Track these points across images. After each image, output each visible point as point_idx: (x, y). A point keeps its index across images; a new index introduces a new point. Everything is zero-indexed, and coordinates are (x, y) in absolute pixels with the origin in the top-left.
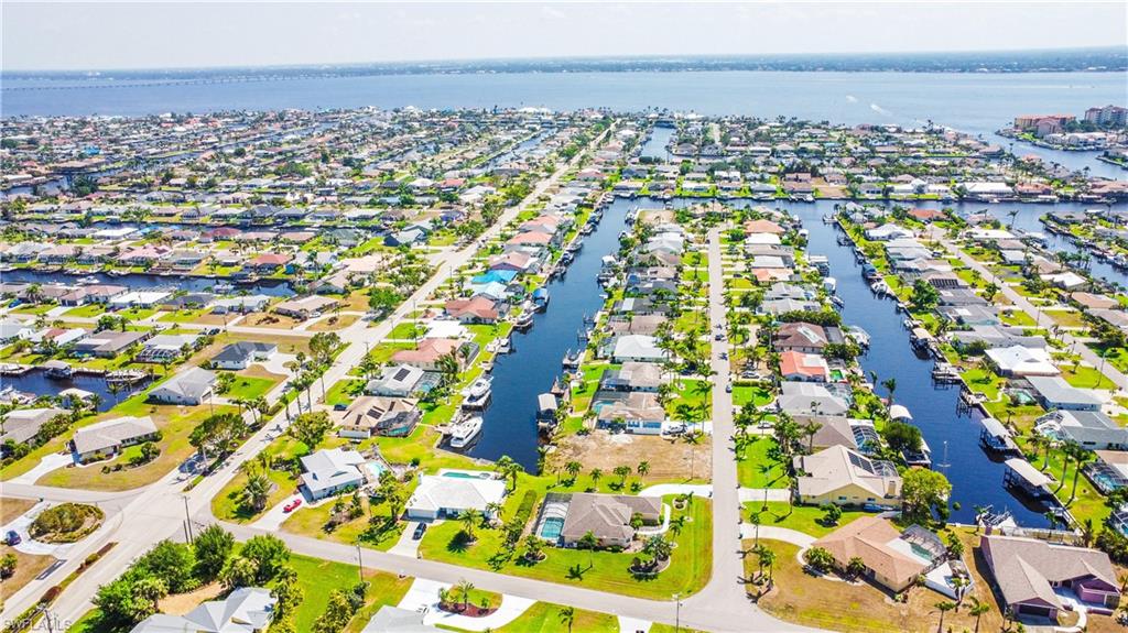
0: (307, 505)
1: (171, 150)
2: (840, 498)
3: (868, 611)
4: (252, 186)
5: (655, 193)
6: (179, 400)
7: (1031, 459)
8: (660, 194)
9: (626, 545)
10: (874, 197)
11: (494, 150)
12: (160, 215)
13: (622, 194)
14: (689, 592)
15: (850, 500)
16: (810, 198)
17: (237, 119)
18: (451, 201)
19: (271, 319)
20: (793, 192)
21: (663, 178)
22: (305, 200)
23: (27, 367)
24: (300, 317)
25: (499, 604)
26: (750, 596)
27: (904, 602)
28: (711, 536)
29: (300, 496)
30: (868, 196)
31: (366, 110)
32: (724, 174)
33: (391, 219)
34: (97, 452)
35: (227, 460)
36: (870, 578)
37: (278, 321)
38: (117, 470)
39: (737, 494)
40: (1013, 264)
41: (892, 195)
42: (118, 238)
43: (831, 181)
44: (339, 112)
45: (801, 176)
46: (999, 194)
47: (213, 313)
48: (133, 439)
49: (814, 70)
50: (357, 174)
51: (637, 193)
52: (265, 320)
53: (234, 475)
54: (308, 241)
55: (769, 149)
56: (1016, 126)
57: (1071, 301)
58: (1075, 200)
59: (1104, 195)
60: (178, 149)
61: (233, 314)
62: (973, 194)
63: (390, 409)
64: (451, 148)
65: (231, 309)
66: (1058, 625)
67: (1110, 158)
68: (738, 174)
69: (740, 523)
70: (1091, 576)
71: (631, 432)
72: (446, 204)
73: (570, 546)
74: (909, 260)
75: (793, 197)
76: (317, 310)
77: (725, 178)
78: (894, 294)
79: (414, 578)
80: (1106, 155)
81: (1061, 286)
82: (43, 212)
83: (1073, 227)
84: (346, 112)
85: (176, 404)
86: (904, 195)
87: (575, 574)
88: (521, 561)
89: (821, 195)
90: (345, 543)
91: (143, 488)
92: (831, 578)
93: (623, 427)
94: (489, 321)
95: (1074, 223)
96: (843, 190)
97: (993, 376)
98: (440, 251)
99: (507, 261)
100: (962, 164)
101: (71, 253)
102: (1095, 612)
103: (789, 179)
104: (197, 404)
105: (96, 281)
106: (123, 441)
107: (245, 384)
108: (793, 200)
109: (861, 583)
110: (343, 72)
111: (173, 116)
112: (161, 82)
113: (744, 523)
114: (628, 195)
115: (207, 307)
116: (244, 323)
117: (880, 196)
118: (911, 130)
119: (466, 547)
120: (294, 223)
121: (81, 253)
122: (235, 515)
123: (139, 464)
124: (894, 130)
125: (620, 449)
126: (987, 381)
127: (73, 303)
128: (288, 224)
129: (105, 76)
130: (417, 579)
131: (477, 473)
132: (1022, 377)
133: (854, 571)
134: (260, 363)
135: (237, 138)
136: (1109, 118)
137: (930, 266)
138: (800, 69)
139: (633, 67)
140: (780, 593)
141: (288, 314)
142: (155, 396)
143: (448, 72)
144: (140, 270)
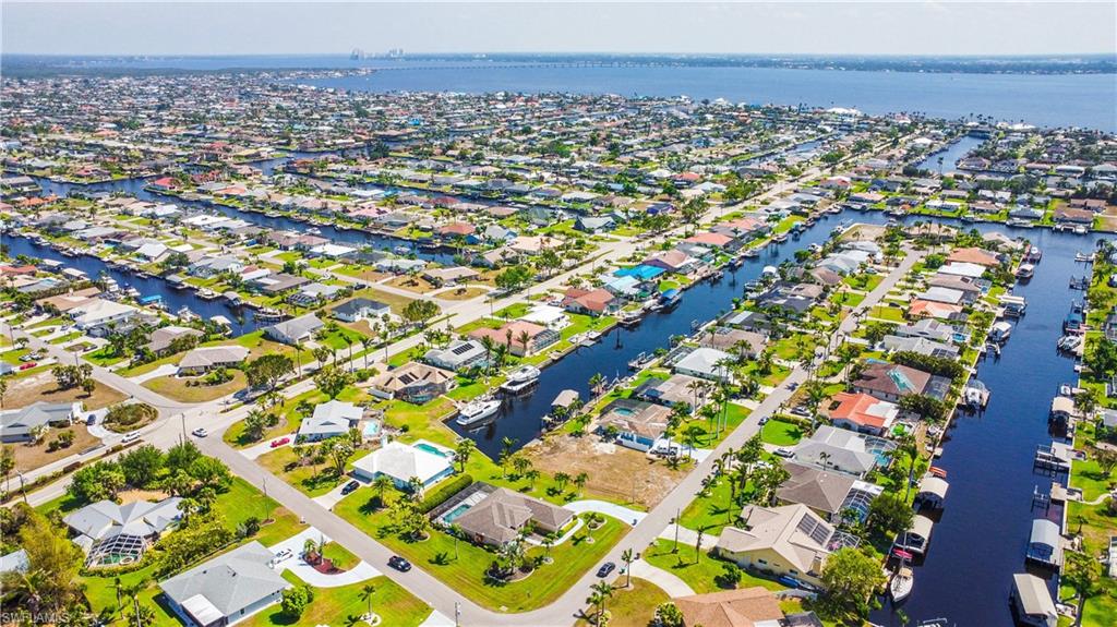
0: (291, 445)
1: (477, 125)
2: (760, 561)
4: (511, 162)
5: (891, 208)
8: (895, 210)
11: (763, 149)
12: (415, 181)
13: (854, 206)
14: (521, 609)
15: (769, 566)
17: (557, 100)
18: (670, 195)
19: (413, 282)
20: (1064, 221)
21: (913, 192)
22: (542, 178)
23: (217, 294)
24: (437, 284)
25: (351, 568)
29: (293, 436)
32: (989, 194)
33: (602, 205)
34: (195, 369)
37: (417, 284)
38: (195, 386)
39: (663, 529)
42: (365, 198)
44: (651, 100)
45: (1093, 203)
47: (374, 270)
48: (223, 364)
50: (612, 159)
51: (869, 206)
52: (408, 282)
54: (509, 216)
55: (1082, 169)
60: (483, 124)
61: (390, 273)
63: (424, 379)
64: (725, 143)
65: (391, 269)
68: (1008, 195)
71: (619, 443)
72: (666, 196)
75: (1058, 227)
76: (455, 280)
77: (990, 199)
79: (309, 526)
82: (335, 171)
84: (659, 100)
85: (279, 341)
87: (438, 561)
88: (405, 536)
89: (1101, 227)
90: (290, 483)
93: (616, 437)
94: (594, 313)
98: (619, 240)
99: (663, 259)
101: (319, 207)
103: (1074, 206)
105: (318, 232)
106: (215, 364)
107: (340, 335)
108: (1057, 231)
110: (692, 62)
111: (506, 95)
112: (525, 64)
113: (641, 559)
114: (859, 207)
115: (374, 265)
116: (390, 282)
119: (373, 511)
120: (513, 199)
121: (326, 208)
122: (237, 440)
123: (210, 385)
125: (595, 458)
127: (286, 248)
128: (507, 199)
129: (489, 57)
130: (312, 528)
134: (367, 319)
135: (539, 117)
139: (1004, 69)
141: (431, 280)
142: (272, 333)
143: (795, 67)
144: (359, 227)
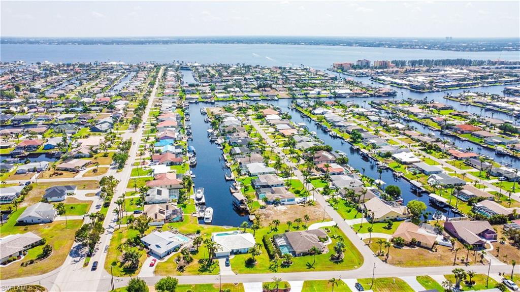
0: (159, 261)
2: (387, 217)
3: (427, 257)
5: (207, 100)
6: (40, 221)
7: (434, 193)
8: (209, 100)
9: (322, 250)
10: (302, 97)
13: (192, 101)
14: (359, 264)
15: (391, 218)
16: (276, 98)
18: (112, 109)
19: (57, 173)
20: (267, 96)
21: (205, 93)
24: (75, 171)
26: (383, 261)
27: (436, 251)
28: (350, 241)
29: (152, 258)
30: (299, 96)
31: (18, 63)
32: (232, 90)
33: (85, 119)
34: (11, 256)
35: (96, 247)
36: (419, 244)
37: (62, 174)
38: (31, 263)
39: (346, 223)
40: (374, 121)
41: (309, 96)
43: (280, 91)
45: (266, 89)
46: (349, 94)
47: (17, 173)
48: (29, 246)
49: (233, 43)
50: (43, 97)
52: (54, 174)
53: (106, 254)
54: (44, 132)
56: (334, 67)
57: (404, 134)
58: (375, 96)
59: (384, 93)
62: (339, 94)
63: (167, 209)
65: (29, 171)
66: (486, 249)
67: (374, 79)
68: (238, 89)
69: (357, 233)
70: (488, 230)
71: (283, 204)
73: (299, 255)
74: (338, 122)
75: (268, 98)
76: (82, 166)
77: (233, 92)
78: (341, 136)
79: (242, 284)
80: (372, 78)
81: (397, 128)
83: (382, 106)
85: (38, 223)
86: (313, 96)
87: (310, 266)
88: (283, 266)
89: (280, 97)
90: (195, 275)
91: (58, 269)
92: (405, 248)
93: (280, 203)
94: (178, 163)
95: (382, 104)
96: (287, 94)
97: (400, 165)
99: (166, 135)
100: (326, 82)
102: (493, 242)
103: (262, 91)
104: (51, 222)
106: (24, 248)
107: (72, 208)
109: (417, 248)
114: (194, 102)
115: (11, 171)
116: (42, 177)
117: (304, 96)
118: (295, 69)
119: (253, 265)
120: (25, 123)
122: (124, 273)
123: (43, 257)
124: (288, 68)
126: (399, 167)
128: (22, 124)
130: (244, 284)
131: (232, 232)
132: (411, 163)
133: (413, 244)
134: (71, 196)
136: (365, 64)
137: (348, 124)
138: (227, 43)
140: (392, 257)
141: (66, 170)
142: (23, 221)
